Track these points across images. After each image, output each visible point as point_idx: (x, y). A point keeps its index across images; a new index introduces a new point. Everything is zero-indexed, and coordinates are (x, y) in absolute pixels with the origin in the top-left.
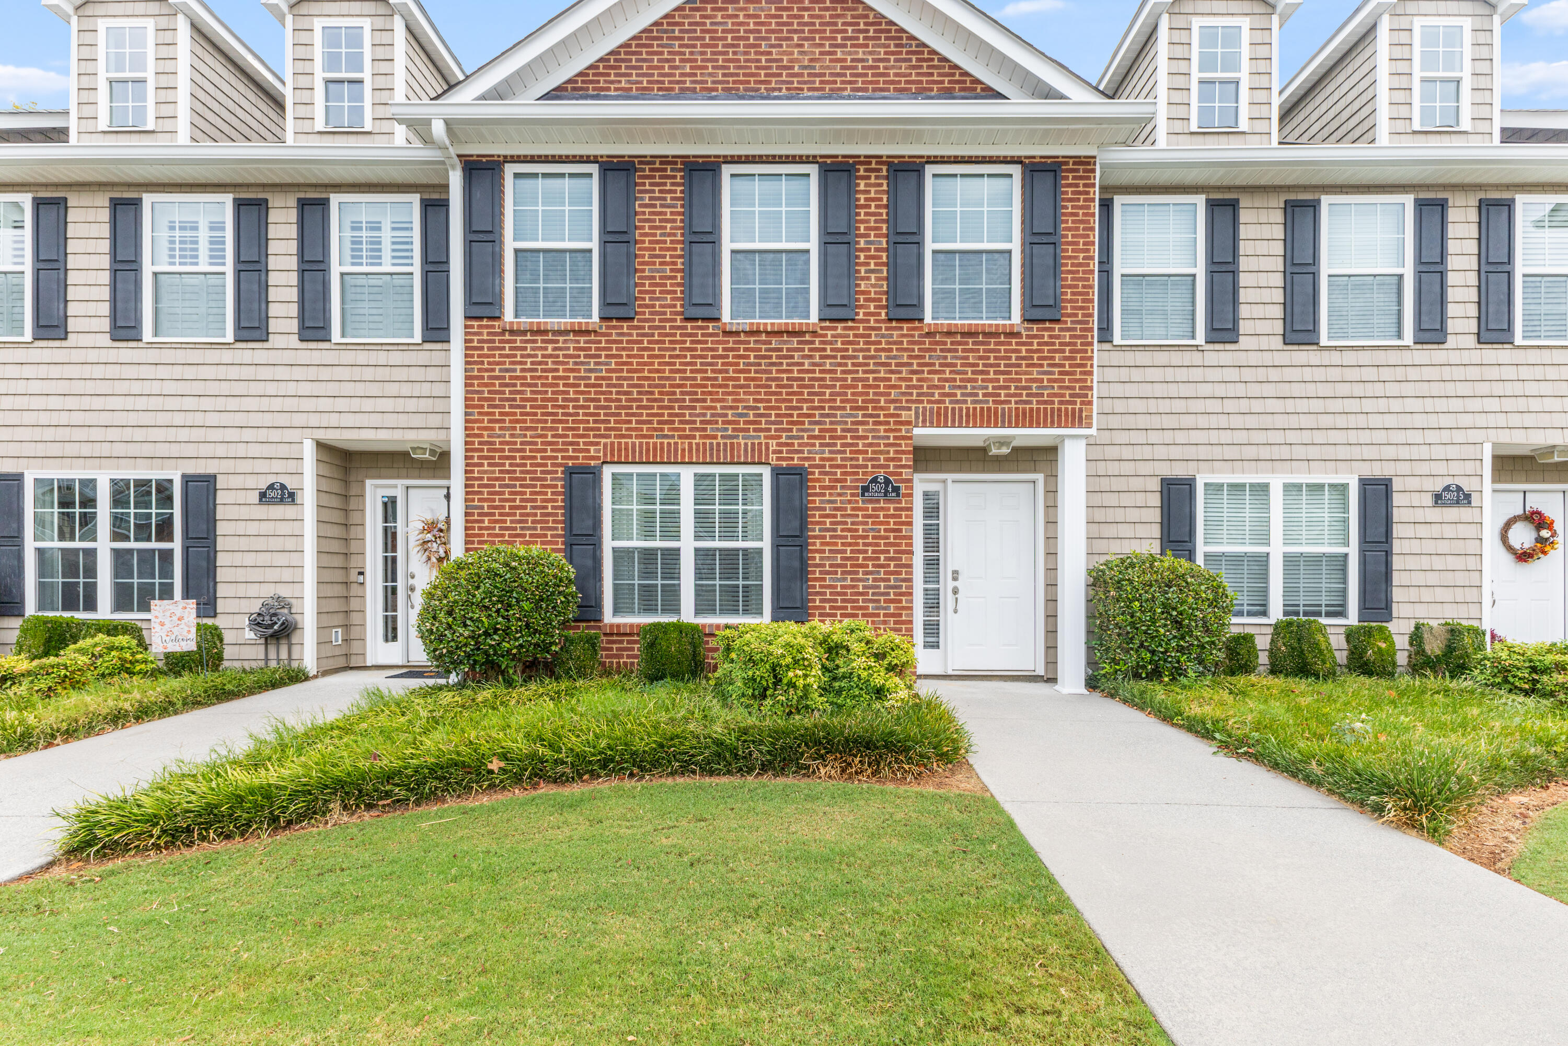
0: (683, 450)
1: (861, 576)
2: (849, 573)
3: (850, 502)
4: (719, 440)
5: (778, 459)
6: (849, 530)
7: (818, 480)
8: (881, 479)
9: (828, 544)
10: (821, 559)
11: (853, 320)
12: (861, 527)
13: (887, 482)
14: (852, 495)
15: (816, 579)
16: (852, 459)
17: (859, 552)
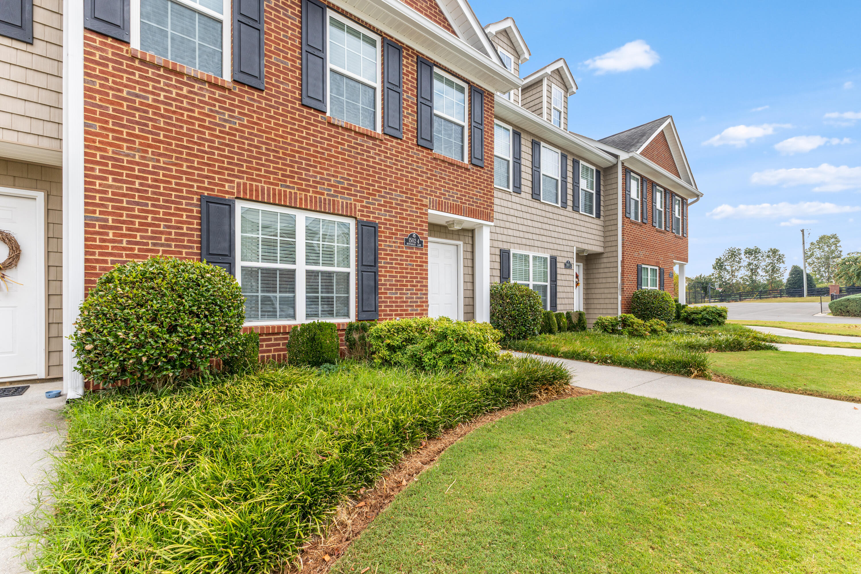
0: (301, 199)
1: (404, 291)
2: (399, 289)
3: (399, 247)
4: (325, 196)
5: (362, 215)
6: (399, 264)
7: (383, 232)
8: (414, 236)
9: (388, 272)
10: (385, 280)
11: (401, 139)
12: (404, 263)
13: (417, 238)
14: (401, 243)
15: (382, 293)
16: (400, 222)
17: (404, 277)
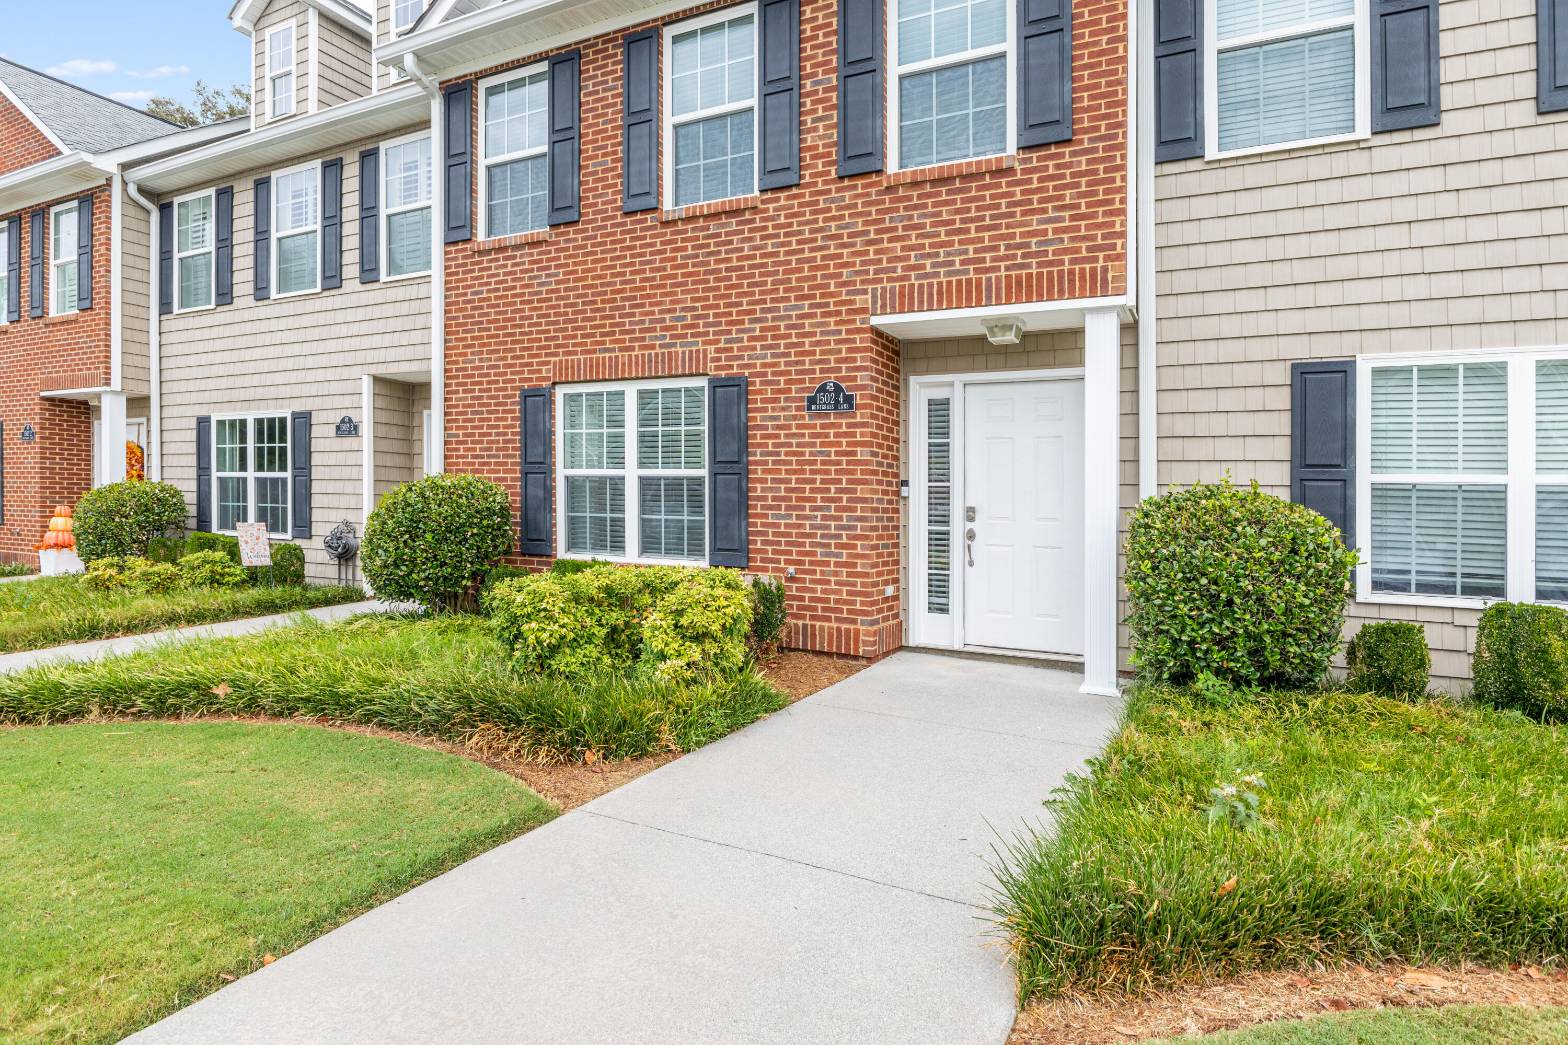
0: (623, 364)
1: (808, 512)
2: (795, 508)
3: (795, 417)
4: (658, 350)
5: (717, 368)
6: (794, 454)
7: (759, 392)
8: (830, 387)
9: (770, 471)
10: (763, 490)
11: (798, 186)
12: (807, 450)
13: (838, 389)
14: (798, 409)
15: (757, 516)
16: (797, 363)
17: (806, 481)
